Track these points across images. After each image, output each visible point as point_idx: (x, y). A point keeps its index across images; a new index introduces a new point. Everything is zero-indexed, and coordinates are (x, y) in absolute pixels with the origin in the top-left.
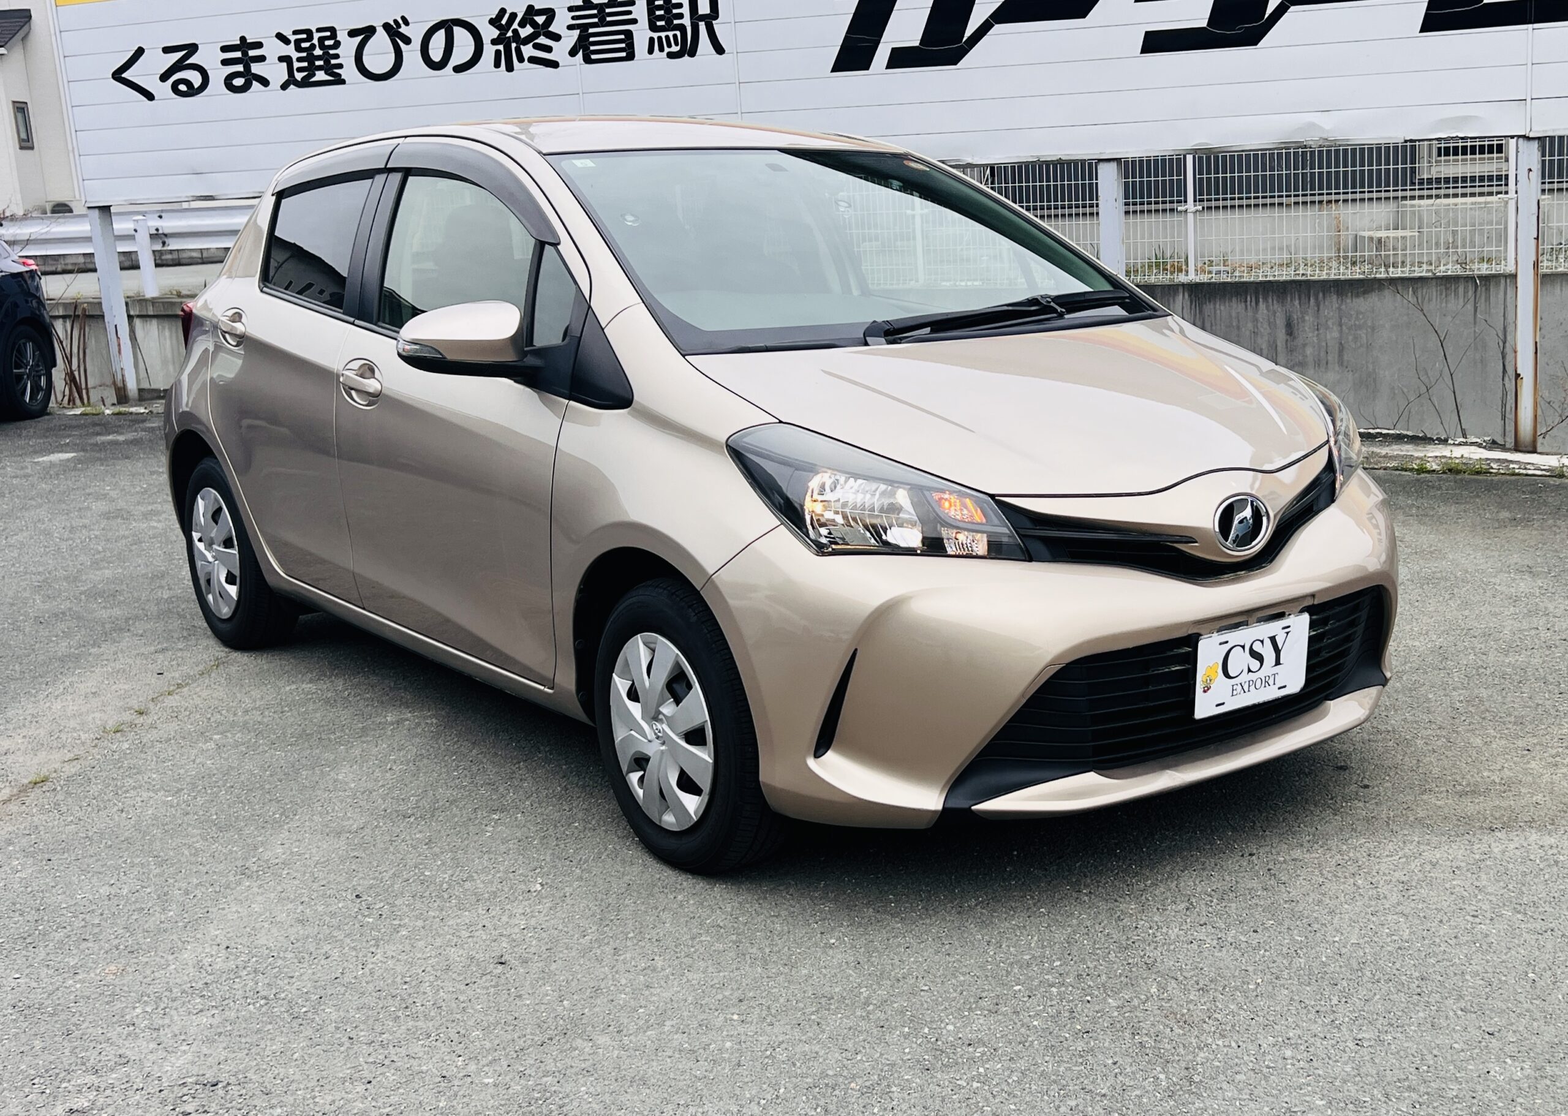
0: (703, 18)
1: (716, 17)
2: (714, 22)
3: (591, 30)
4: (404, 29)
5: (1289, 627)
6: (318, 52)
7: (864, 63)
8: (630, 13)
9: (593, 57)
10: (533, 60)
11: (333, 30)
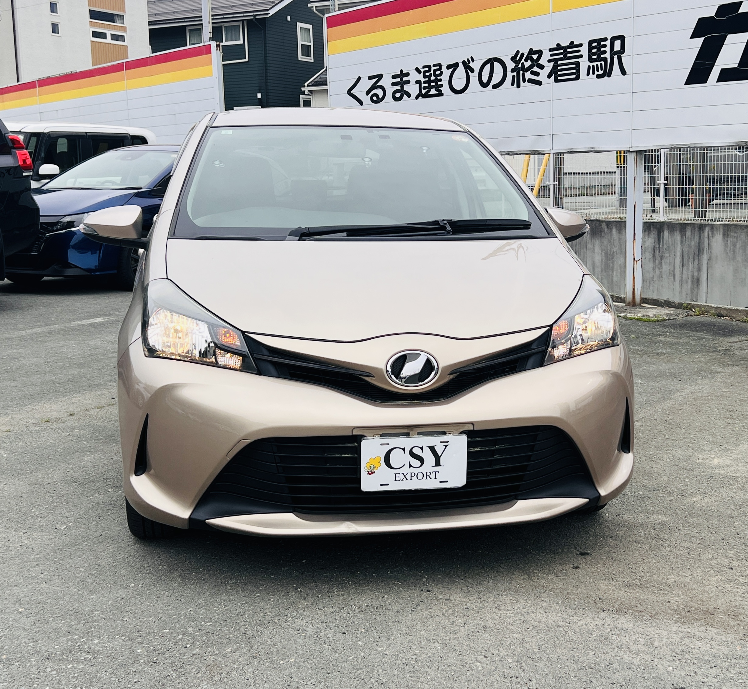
0: (617, 53)
1: (623, 53)
2: (622, 55)
3: (559, 62)
4: (471, 64)
5: (448, 442)
6: (433, 78)
7: (704, 80)
8: (579, 51)
9: (559, 78)
10: (530, 81)
11: (440, 65)
